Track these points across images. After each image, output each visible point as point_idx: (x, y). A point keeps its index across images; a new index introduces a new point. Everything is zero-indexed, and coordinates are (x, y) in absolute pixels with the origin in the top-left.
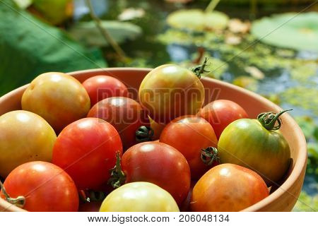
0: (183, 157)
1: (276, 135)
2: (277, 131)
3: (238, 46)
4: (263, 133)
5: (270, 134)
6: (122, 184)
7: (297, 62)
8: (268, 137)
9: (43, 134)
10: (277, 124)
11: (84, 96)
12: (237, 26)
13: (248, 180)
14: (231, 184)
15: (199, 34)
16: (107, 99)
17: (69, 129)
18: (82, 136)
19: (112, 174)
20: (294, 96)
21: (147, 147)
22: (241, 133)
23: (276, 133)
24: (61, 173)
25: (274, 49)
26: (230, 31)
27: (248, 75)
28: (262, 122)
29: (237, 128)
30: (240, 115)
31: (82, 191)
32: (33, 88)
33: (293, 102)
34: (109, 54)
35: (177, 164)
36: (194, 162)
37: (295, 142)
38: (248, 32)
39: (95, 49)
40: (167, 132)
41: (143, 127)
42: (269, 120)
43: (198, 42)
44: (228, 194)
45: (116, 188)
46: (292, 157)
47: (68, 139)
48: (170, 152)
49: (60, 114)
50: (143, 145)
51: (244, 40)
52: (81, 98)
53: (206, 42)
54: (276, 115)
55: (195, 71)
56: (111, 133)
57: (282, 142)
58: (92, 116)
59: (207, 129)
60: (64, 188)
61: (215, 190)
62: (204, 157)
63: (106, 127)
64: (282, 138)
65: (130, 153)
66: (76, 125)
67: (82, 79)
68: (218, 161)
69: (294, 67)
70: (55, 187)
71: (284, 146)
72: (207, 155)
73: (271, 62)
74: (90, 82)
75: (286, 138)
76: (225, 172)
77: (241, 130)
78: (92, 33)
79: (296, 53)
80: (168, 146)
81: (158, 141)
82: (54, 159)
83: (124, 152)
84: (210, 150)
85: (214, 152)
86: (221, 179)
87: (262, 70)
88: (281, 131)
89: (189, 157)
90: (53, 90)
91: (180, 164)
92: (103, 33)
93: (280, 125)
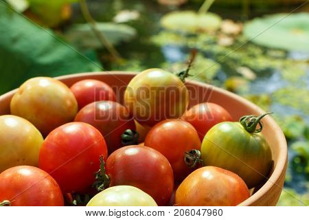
0: (166, 160)
1: (258, 138)
2: (259, 134)
3: (231, 47)
4: (244, 136)
5: (251, 137)
6: (106, 187)
7: (288, 62)
8: (249, 140)
9: (30, 138)
10: (258, 127)
11: (71, 101)
12: (229, 27)
13: (229, 183)
14: (213, 187)
15: (192, 36)
16: (95, 103)
17: (55, 133)
18: (67, 141)
19: (97, 177)
20: (285, 96)
21: (131, 151)
22: (224, 136)
23: (257, 136)
24: (46, 177)
25: (265, 50)
26: (222, 33)
27: (240, 75)
28: (244, 124)
29: (220, 131)
30: (224, 118)
31: (69, 194)
32: (21, 93)
33: (284, 101)
34: (103, 56)
35: (160, 167)
36: (178, 164)
37: (277, 144)
38: (241, 33)
39: (90, 52)
40: (151, 135)
41: (129, 131)
42: (250, 124)
43: (191, 43)
44: (209, 196)
45: (100, 191)
46: (273, 159)
47: (53, 144)
48: (154, 155)
49: (47, 119)
50: (127, 149)
51: (236, 41)
52: (69, 103)
53: (199, 44)
54: (257, 119)
55: (180, 75)
56: (96, 137)
57: (264, 145)
58: (79, 121)
59: (191, 132)
60: (49, 192)
61: (196, 193)
62: (188, 160)
63: (92, 132)
64: (263, 140)
65: (114, 157)
66: (61, 130)
67: (69, 83)
68: (201, 164)
69: (284, 67)
70: (40, 191)
71: (266, 149)
72: (190, 158)
73: (262, 63)
74: (78, 87)
75: (267, 141)
76: (207, 174)
77: (223, 133)
78: (87, 35)
79: (286, 54)
80: (152, 149)
81: (143, 144)
82: (40, 164)
83: (108, 156)
84: (193, 153)
85: (197, 155)
86: (203, 181)
87: (253, 70)
88: (263, 133)
89: (172, 160)
90: (41, 95)
91: (163, 167)
92: (98, 35)
93: (262, 127)
